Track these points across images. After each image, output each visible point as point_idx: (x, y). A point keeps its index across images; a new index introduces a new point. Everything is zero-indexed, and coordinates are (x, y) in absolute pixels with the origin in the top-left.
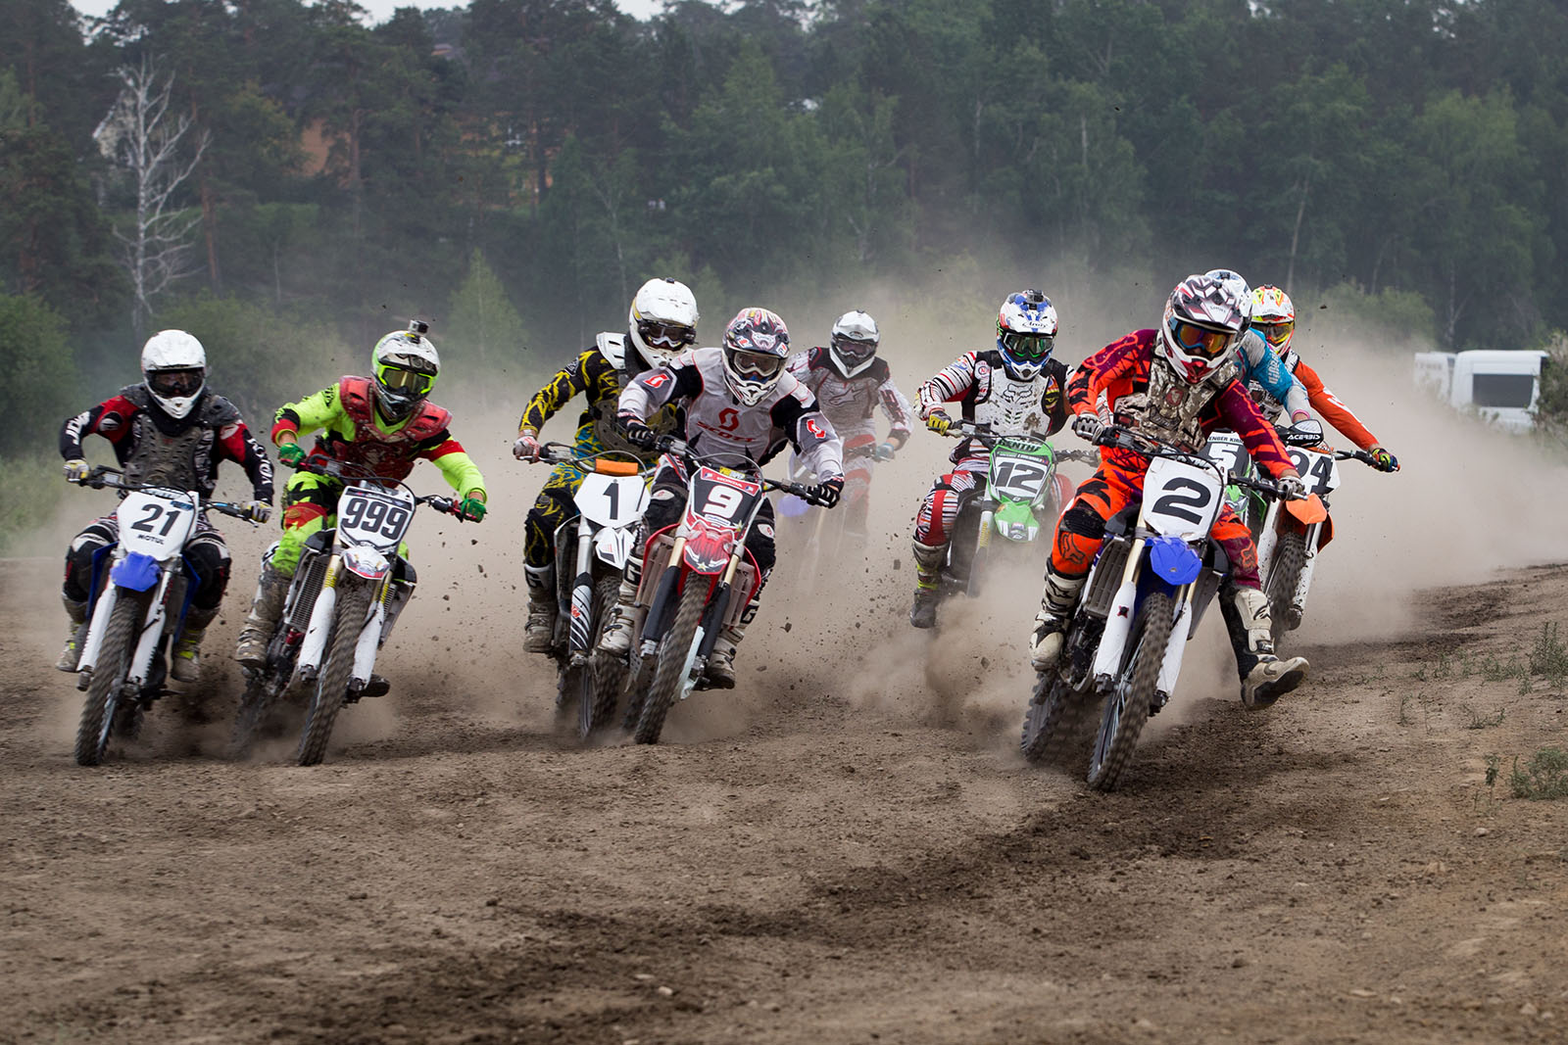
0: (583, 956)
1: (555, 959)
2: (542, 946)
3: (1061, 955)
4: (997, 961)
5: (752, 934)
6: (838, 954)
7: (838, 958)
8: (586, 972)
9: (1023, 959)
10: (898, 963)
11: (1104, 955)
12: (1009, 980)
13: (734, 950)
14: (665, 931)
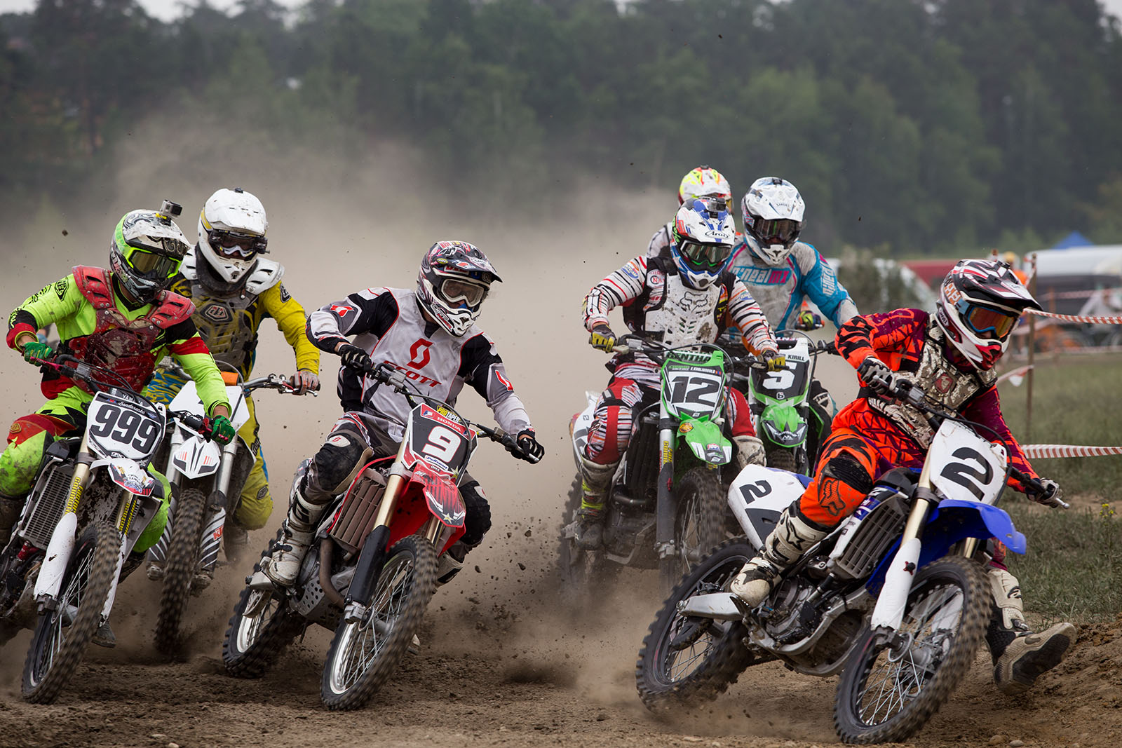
0: (112, 721)
1: (91, 724)
2: (82, 714)
3: (471, 713)
4: (423, 718)
5: (241, 702)
6: (304, 715)
7: (305, 718)
8: (114, 733)
9: (442, 717)
10: (349, 721)
11: (502, 713)
12: (430, 732)
13: (227, 714)
14: (176, 700)
